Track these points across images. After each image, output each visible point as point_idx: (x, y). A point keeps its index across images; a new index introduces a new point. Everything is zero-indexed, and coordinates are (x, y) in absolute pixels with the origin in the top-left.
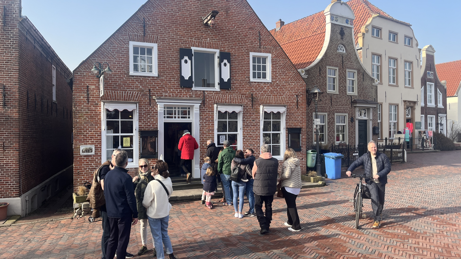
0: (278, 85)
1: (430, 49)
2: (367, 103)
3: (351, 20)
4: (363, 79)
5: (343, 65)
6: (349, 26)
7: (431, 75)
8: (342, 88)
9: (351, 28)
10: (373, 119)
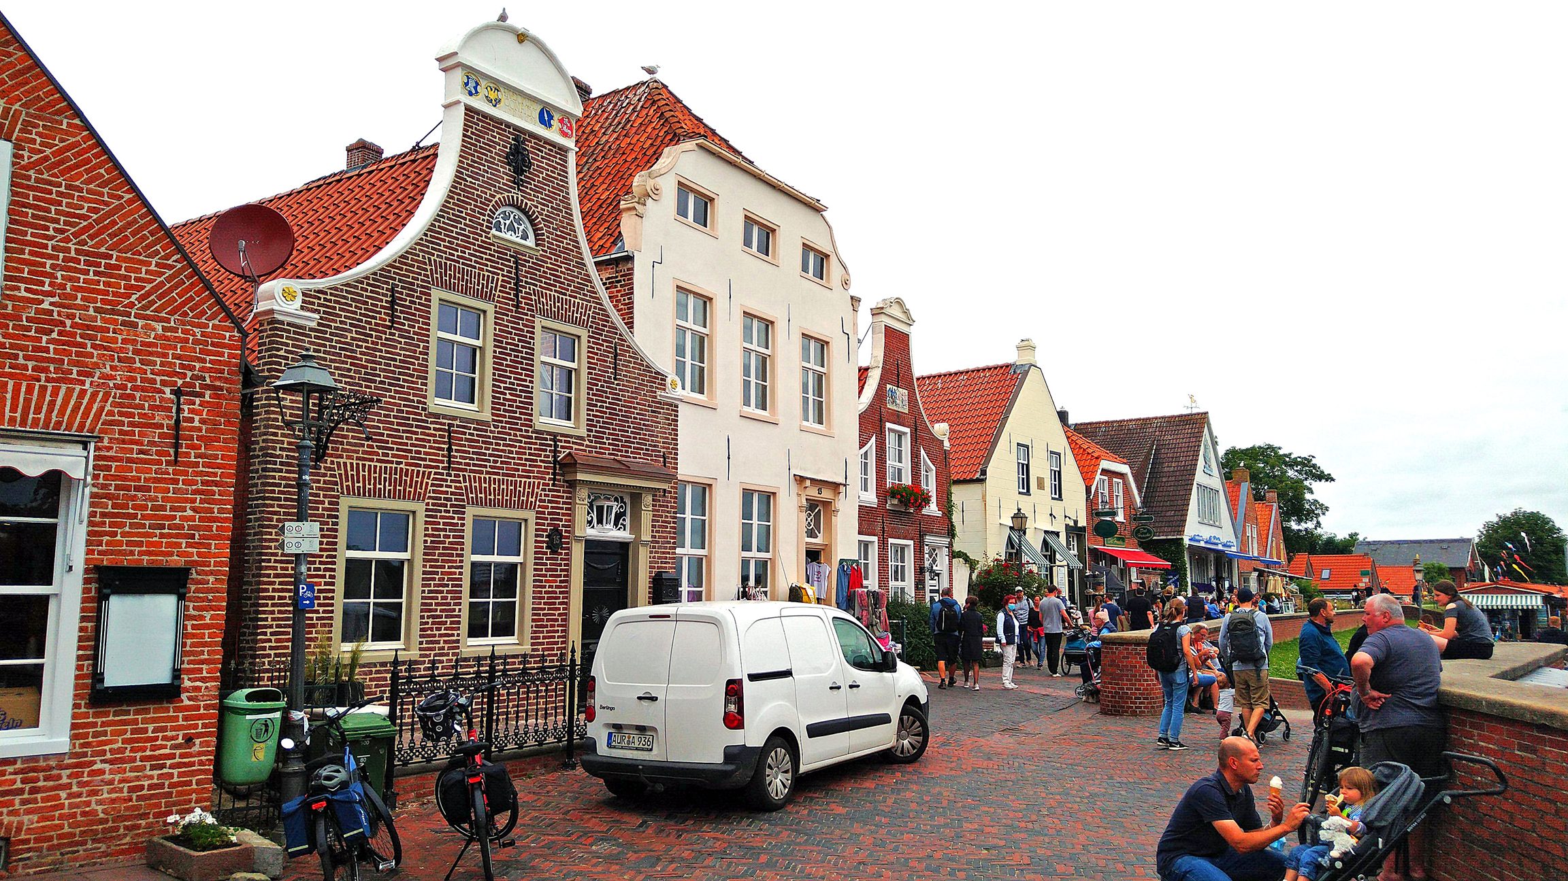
0: (45, 322)
1: (896, 311)
2: (626, 470)
3: (566, 116)
4: (615, 368)
5: (516, 295)
6: (553, 135)
7: (900, 399)
8: (508, 397)
9: (563, 150)
10: (654, 540)
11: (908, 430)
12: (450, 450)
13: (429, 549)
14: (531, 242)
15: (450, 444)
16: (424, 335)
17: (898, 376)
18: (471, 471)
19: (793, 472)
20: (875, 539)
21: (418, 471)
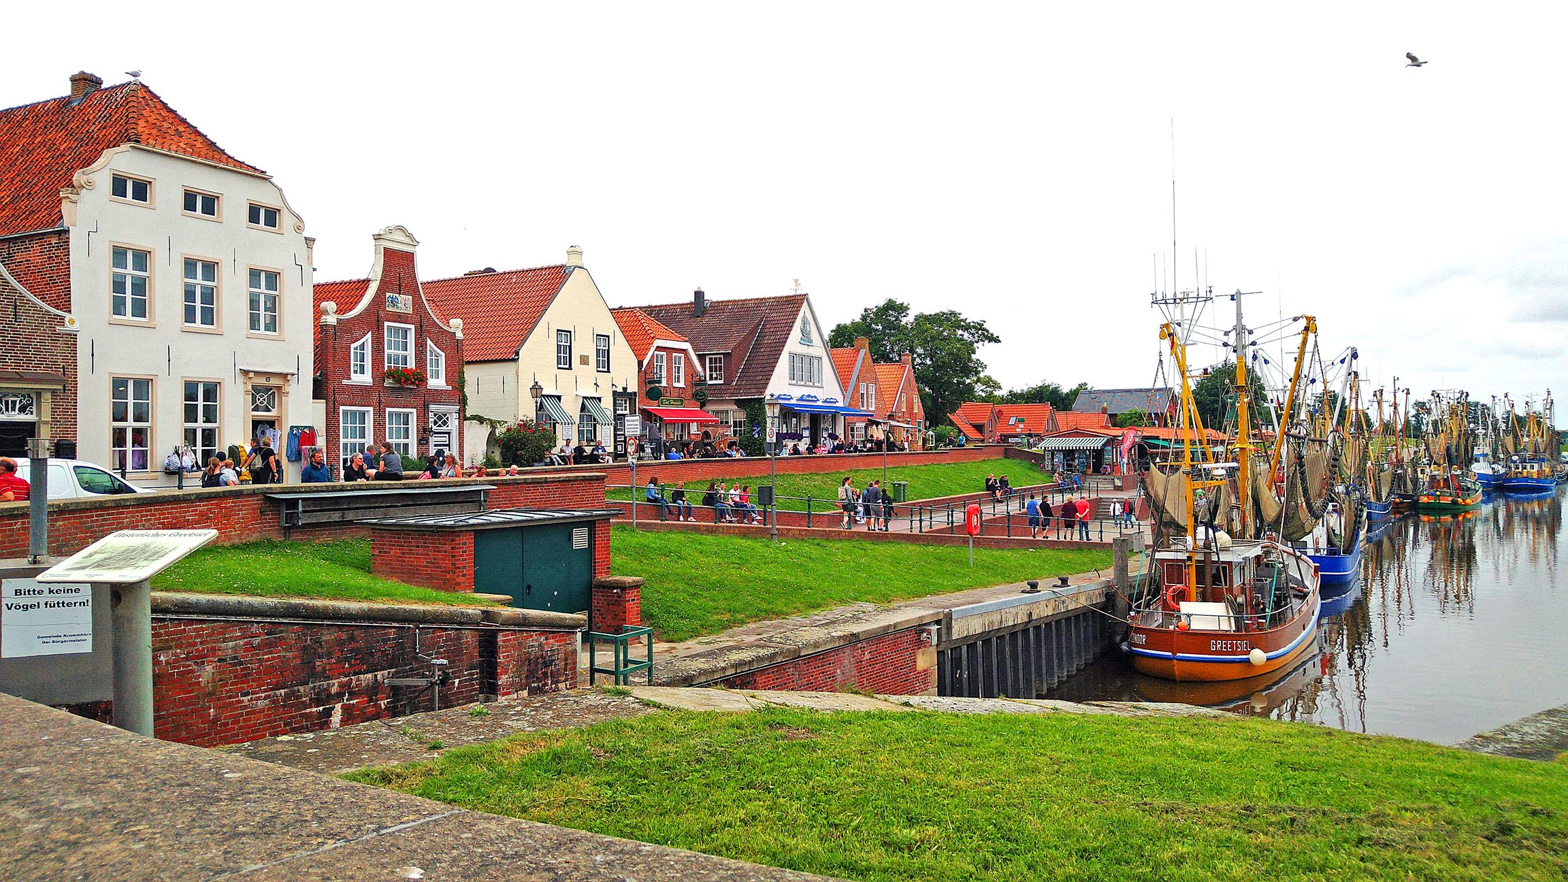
1: (399, 236)
2: (21, 378)
4: (15, 315)
7: (404, 303)
10: (54, 421)
11: (413, 327)
17: (400, 286)
19: (238, 368)
20: (371, 409)
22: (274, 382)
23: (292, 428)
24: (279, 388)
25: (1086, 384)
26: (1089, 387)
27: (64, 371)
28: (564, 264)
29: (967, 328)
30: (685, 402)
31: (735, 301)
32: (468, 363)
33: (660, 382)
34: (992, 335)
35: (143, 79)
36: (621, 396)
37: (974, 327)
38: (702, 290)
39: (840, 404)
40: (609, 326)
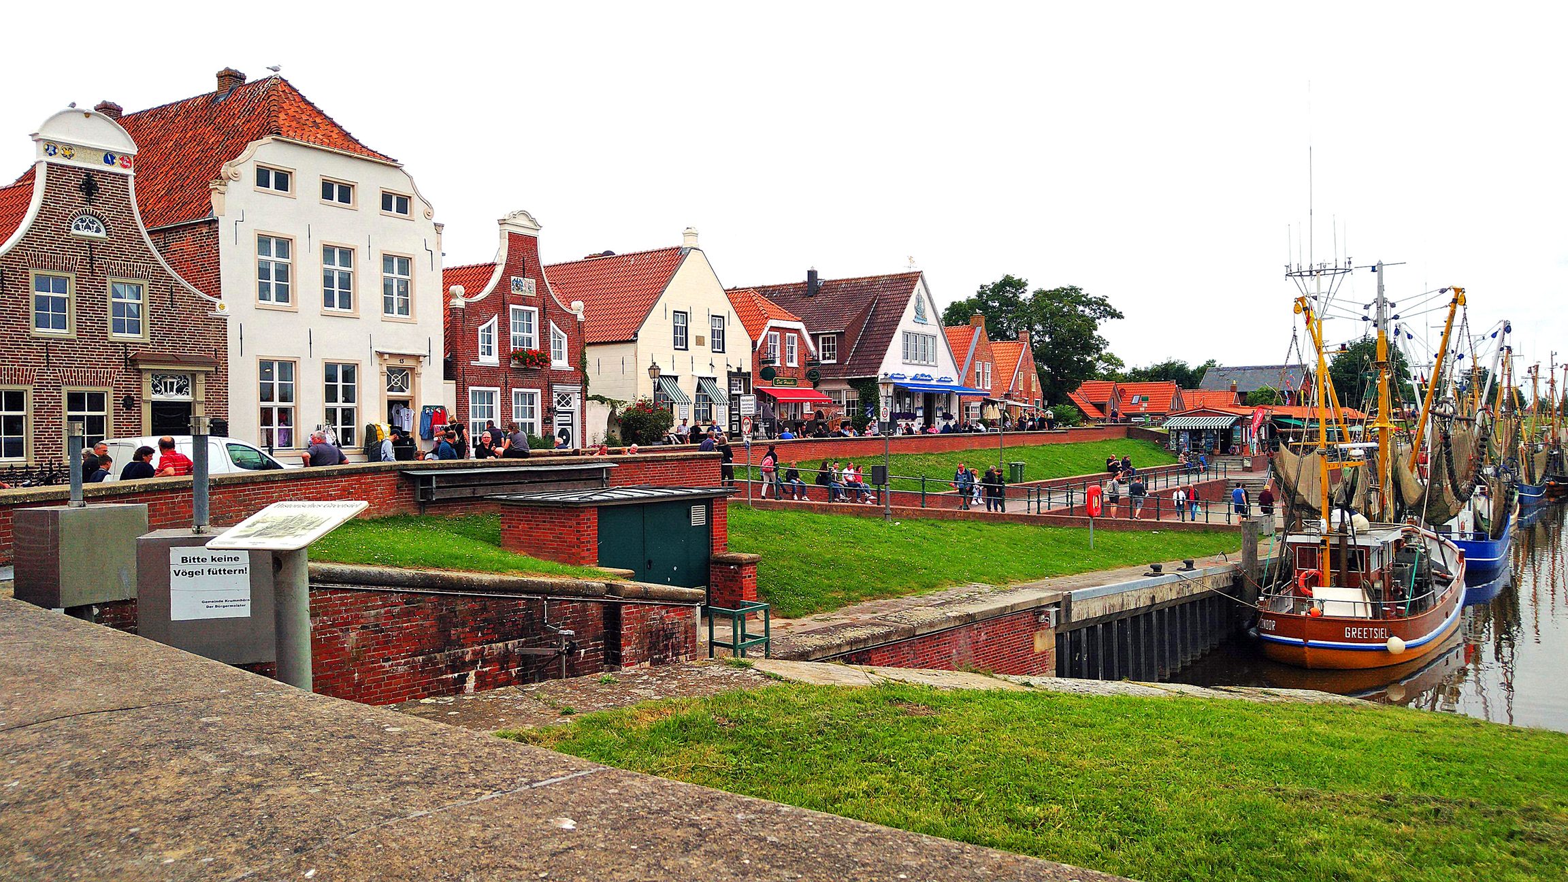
1: (522, 221)
2: (177, 361)
3: (124, 157)
4: (171, 301)
5: (92, 266)
6: (116, 169)
7: (528, 286)
8: (89, 324)
9: (125, 177)
10: (208, 400)
11: (536, 309)
12: (48, 356)
13: (37, 411)
14: (102, 234)
15: (48, 353)
16: (26, 296)
17: (524, 269)
18: (64, 367)
19: (374, 350)
20: (498, 389)
21: (27, 369)
22: (408, 363)
23: (425, 407)
24: (412, 369)
25: (1214, 361)
26: (1217, 364)
27: (216, 354)
28: (680, 245)
29: (1088, 303)
30: (798, 382)
31: (847, 280)
32: (590, 344)
33: (774, 362)
34: (1115, 311)
35: (283, 74)
36: (736, 376)
37: (1096, 303)
38: (815, 269)
39: (955, 383)
40: (724, 307)
